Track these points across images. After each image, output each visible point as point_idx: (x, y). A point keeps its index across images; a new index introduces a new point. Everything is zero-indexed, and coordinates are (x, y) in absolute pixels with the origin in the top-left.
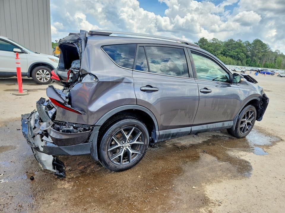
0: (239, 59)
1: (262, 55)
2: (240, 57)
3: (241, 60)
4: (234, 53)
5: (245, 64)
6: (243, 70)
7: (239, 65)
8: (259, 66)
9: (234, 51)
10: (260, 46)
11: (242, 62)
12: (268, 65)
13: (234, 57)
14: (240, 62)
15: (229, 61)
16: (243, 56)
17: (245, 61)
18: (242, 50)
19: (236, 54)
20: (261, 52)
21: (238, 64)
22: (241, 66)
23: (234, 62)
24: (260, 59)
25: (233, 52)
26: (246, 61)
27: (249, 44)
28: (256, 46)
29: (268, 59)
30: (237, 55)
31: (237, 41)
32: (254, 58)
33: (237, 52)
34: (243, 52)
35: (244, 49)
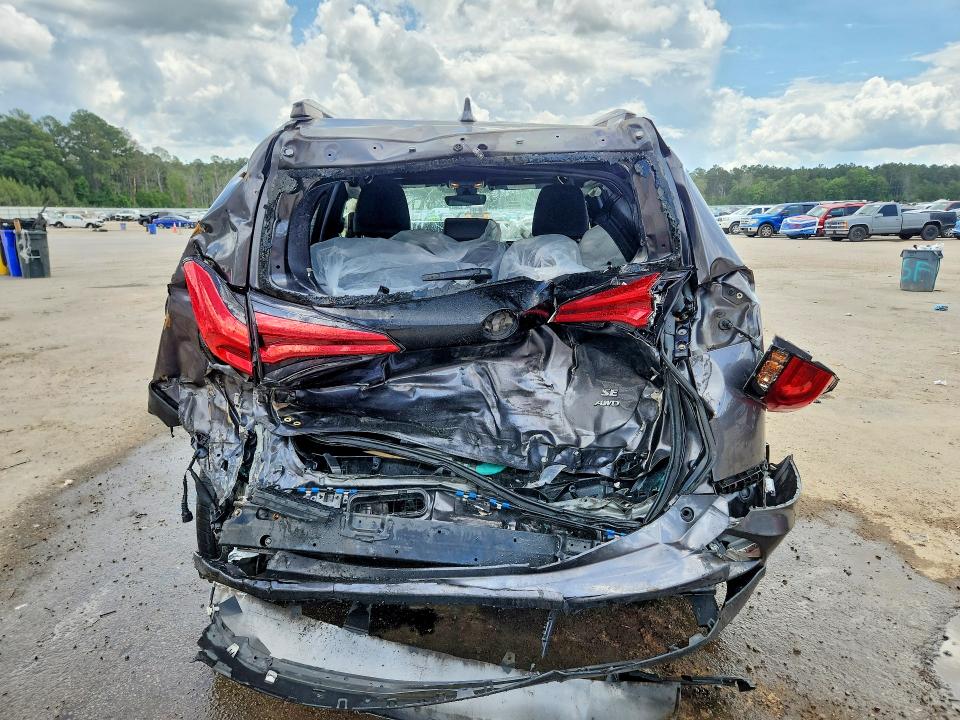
0: (43, 183)
1: (121, 167)
2: (44, 173)
3: (52, 185)
4: (19, 161)
5: (76, 200)
6: (94, 221)
7: (53, 204)
8: (121, 204)
9: (11, 152)
10: (103, 137)
11: (59, 192)
12: (149, 196)
13: (23, 174)
14: (51, 192)
15: (6, 190)
16: (58, 172)
17: (72, 188)
18: (45, 150)
19: (27, 163)
20: (112, 158)
21: (47, 199)
22: (61, 205)
23: (30, 195)
24: (117, 178)
25: (13, 156)
26: (75, 190)
27: (61, 130)
28: (88, 134)
29: (142, 178)
30: (31, 168)
31: (8, 114)
32: (96, 175)
33: (27, 157)
34: (48, 157)
35: (50, 145)
